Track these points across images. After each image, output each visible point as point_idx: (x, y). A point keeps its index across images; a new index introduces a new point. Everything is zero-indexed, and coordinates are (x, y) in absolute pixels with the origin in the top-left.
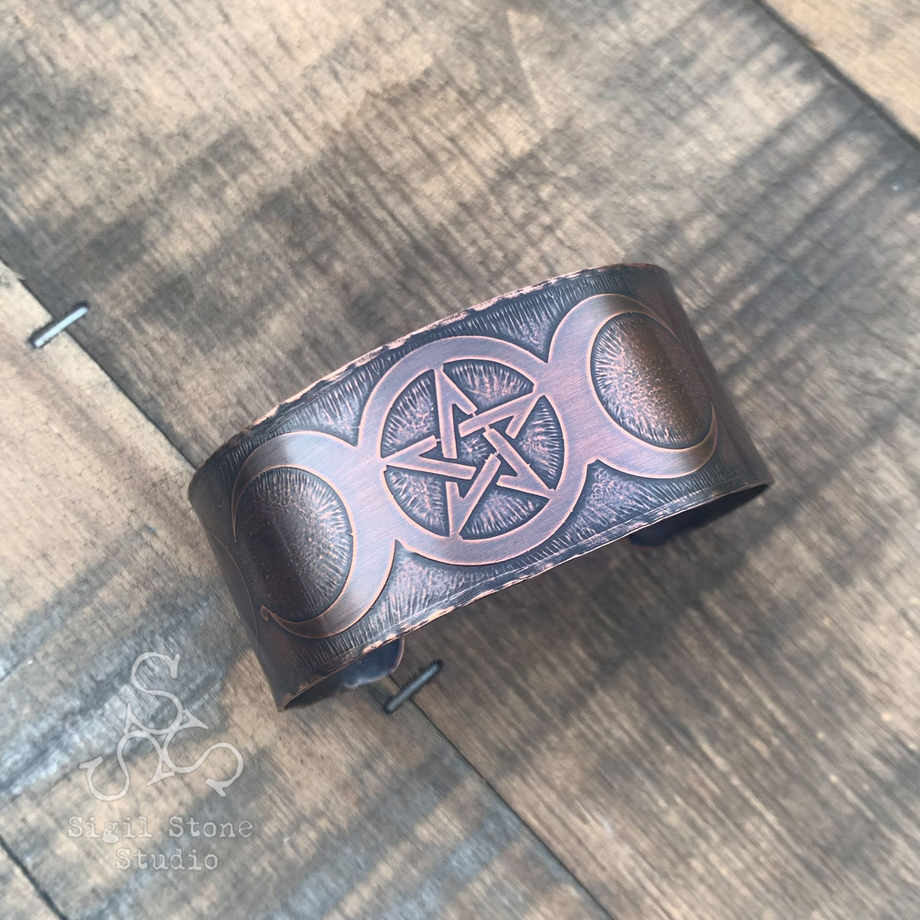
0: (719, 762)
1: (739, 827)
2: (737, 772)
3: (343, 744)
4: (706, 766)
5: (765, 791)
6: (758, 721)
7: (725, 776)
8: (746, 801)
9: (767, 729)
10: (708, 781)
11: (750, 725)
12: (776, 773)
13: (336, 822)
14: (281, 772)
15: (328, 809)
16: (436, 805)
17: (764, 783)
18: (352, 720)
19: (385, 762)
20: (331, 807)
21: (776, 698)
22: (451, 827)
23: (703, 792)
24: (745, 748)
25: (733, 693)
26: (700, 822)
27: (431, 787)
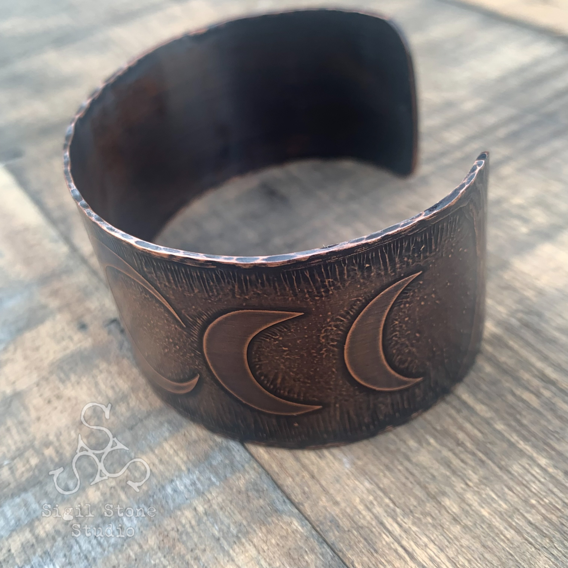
0: (480, 408)
1: (505, 469)
2: (502, 419)
3: (93, 389)
4: (465, 412)
5: (534, 435)
6: (526, 376)
7: (487, 422)
8: (512, 445)
9: (536, 382)
10: (468, 426)
11: (517, 380)
12: (548, 421)
13: (61, 451)
14: (26, 408)
15: (58, 439)
16: (166, 440)
17: (533, 429)
18: (109, 372)
19: (128, 404)
20: (62, 438)
21: (545, 358)
22: (176, 459)
23: (461, 436)
24: (510, 398)
25: (497, 354)
26: (456, 462)
27: (166, 425)
